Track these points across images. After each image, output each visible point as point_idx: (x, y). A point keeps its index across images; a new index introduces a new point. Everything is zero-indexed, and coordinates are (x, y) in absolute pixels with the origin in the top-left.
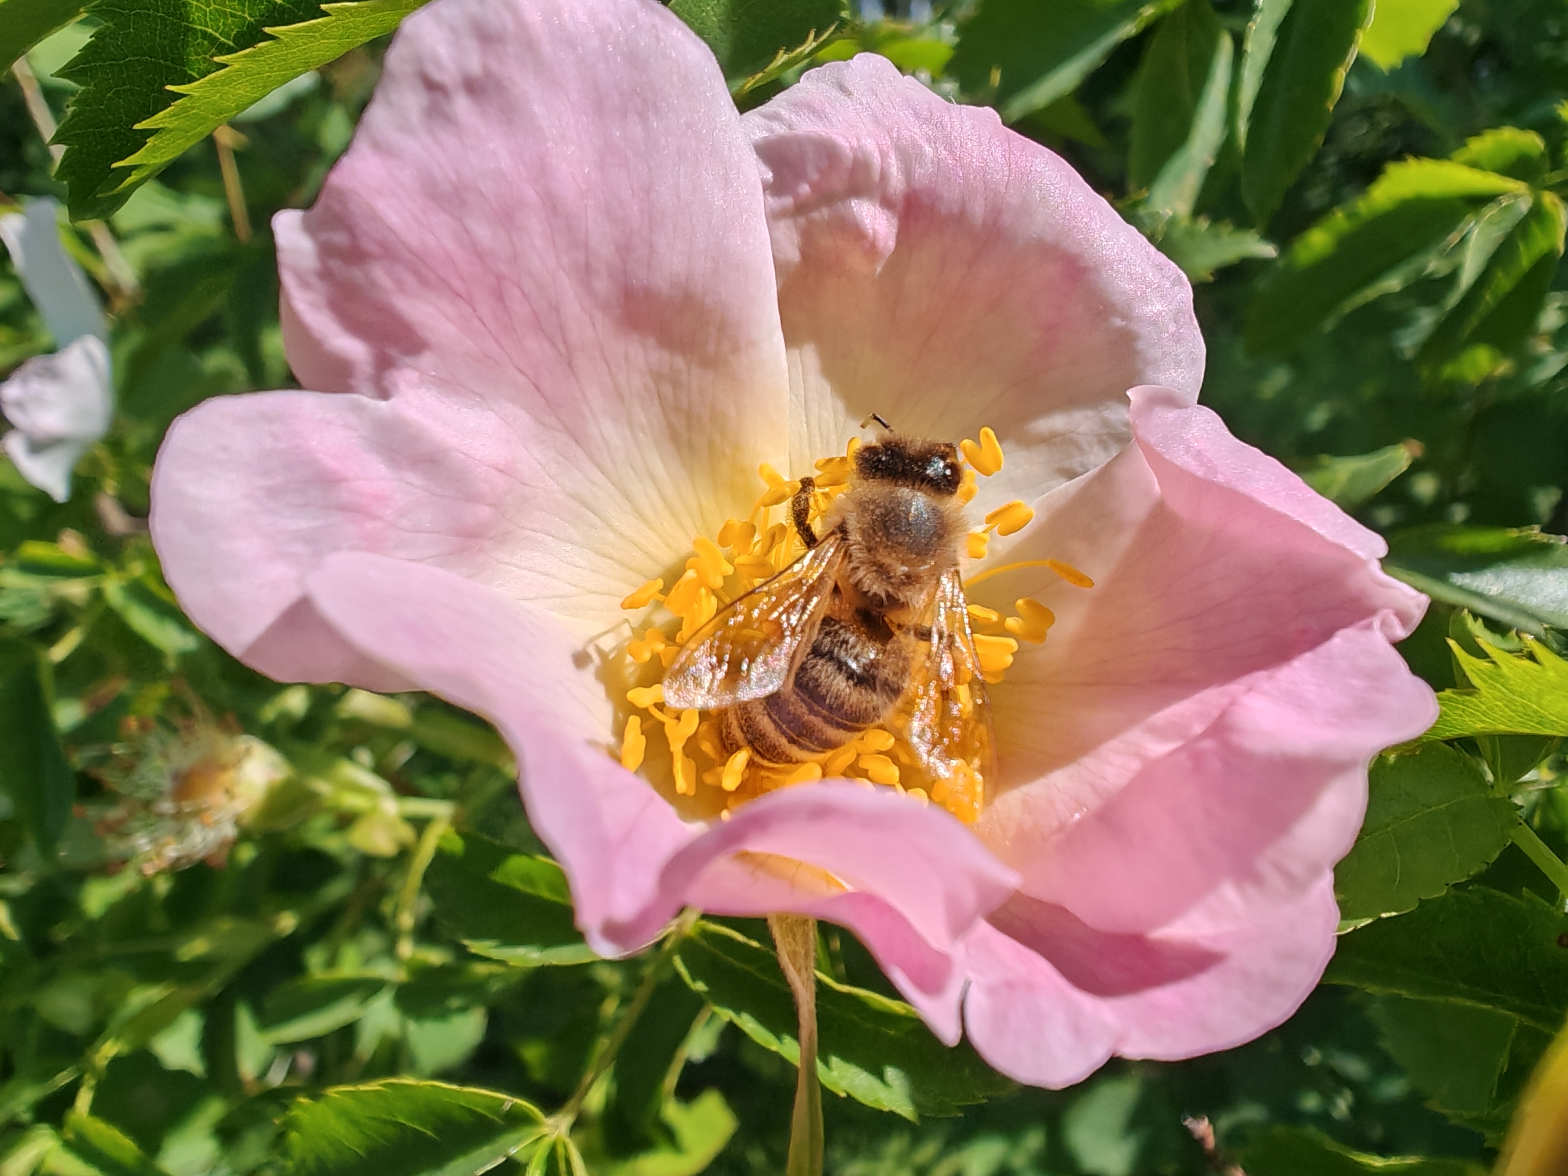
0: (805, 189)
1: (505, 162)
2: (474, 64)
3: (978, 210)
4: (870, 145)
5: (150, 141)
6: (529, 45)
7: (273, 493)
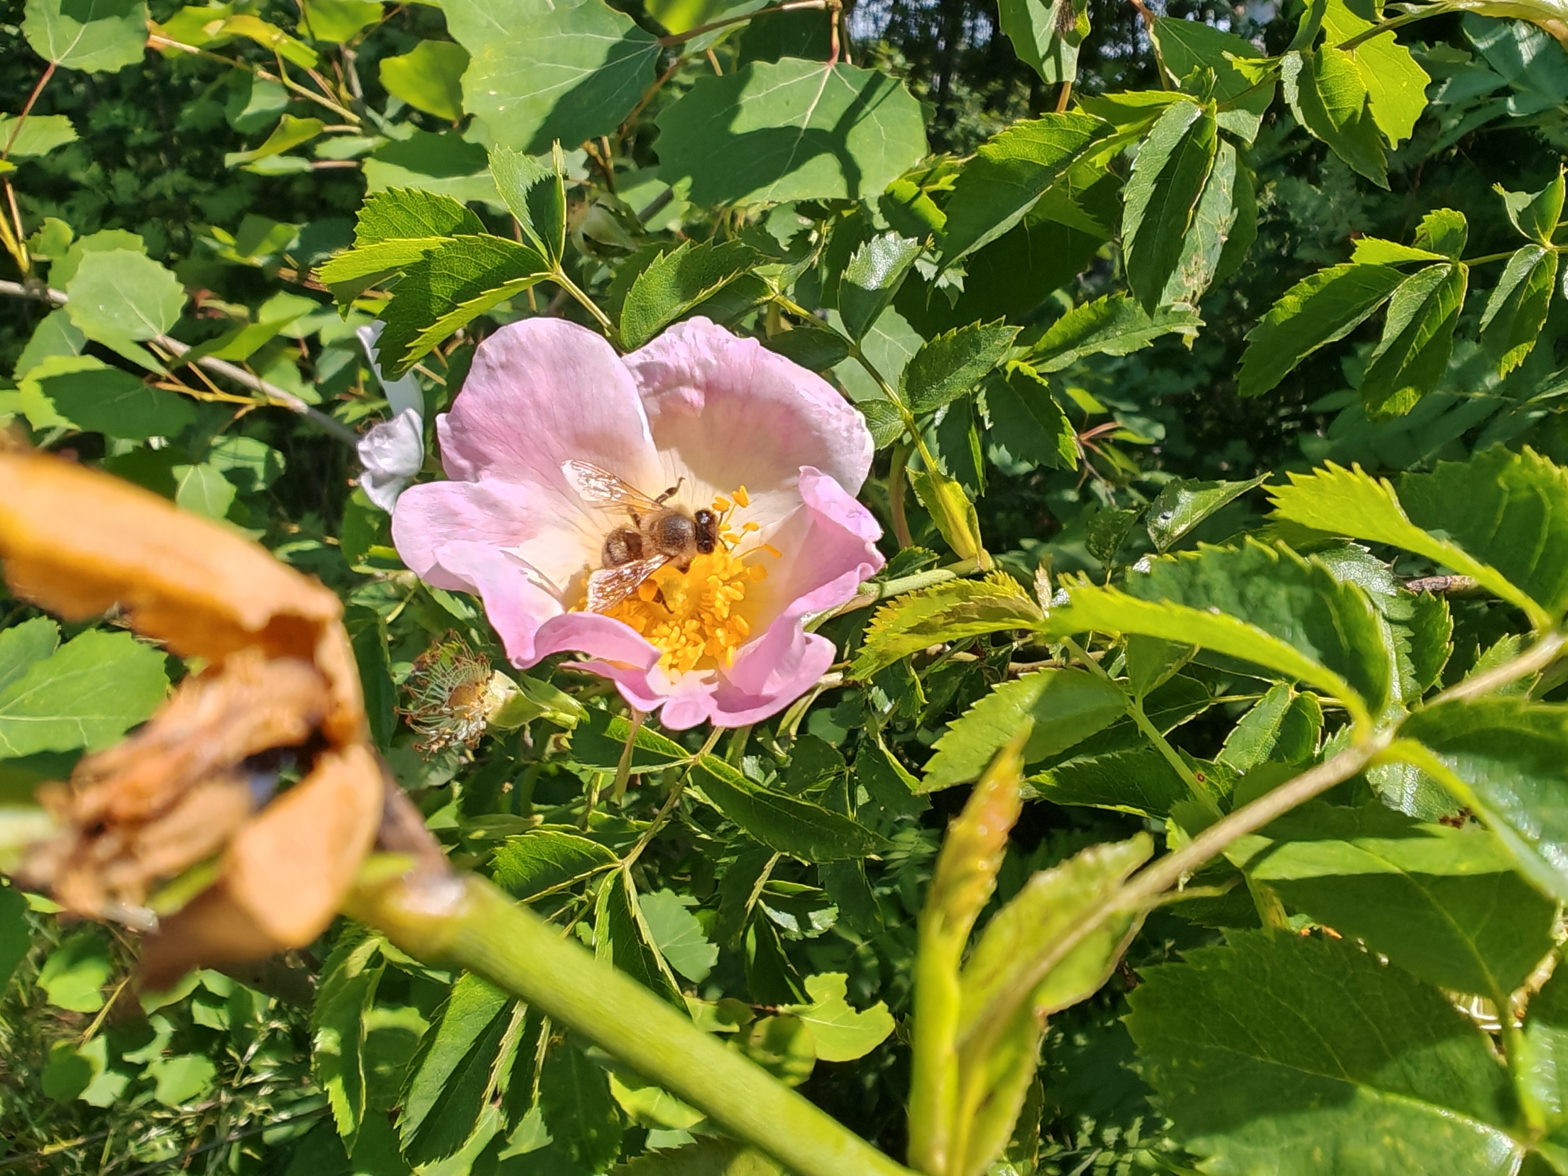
0: (657, 384)
1: (516, 390)
2: (503, 359)
3: (739, 387)
4: (684, 365)
5: (413, 351)
6: (523, 349)
7: (433, 519)
